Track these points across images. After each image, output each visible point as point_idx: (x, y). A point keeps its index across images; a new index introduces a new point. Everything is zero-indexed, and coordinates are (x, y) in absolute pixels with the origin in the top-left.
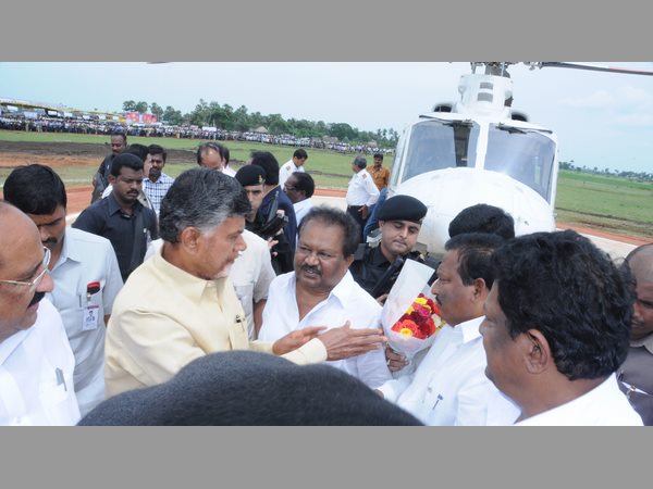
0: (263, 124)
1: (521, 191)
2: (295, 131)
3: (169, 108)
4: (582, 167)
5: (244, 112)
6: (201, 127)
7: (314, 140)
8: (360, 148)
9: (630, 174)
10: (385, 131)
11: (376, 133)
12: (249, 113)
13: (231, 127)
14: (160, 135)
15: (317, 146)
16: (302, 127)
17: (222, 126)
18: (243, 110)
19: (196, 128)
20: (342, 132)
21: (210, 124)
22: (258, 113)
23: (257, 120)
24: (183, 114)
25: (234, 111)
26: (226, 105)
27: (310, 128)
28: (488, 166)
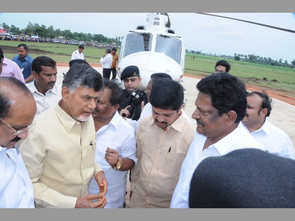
0: (62, 35)
1: (169, 60)
2: (77, 38)
3: (13, 26)
4: (205, 53)
5: (52, 29)
6: (30, 36)
7: (86, 42)
8: (108, 45)
9: (225, 56)
10: (119, 38)
11: (115, 38)
12: (54, 29)
13: (46, 36)
14: (9, 39)
15: (88, 45)
16: (81, 36)
17: (41, 35)
18: (51, 28)
19: (28, 36)
20: (100, 39)
21: (35, 34)
22: (59, 29)
23: (58, 33)
24: (20, 29)
25: (47, 28)
26: (43, 25)
27: (84, 37)
28: (156, 50)
